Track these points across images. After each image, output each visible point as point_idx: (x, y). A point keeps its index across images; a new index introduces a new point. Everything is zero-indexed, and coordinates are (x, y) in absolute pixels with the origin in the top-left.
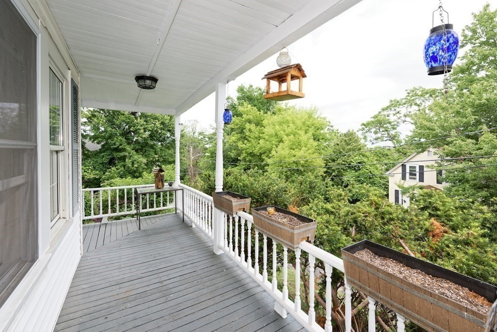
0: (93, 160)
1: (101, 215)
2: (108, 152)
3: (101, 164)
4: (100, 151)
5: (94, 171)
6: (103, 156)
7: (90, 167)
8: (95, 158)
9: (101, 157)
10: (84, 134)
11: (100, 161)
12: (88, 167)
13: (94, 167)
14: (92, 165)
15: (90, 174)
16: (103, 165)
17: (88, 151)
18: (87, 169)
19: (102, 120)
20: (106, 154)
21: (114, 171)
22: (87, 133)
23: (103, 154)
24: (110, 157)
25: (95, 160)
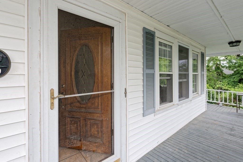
0: (228, 80)
1: (219, 102)
2: (238, 75)
3: (233, 82)
4: (233, 75)
5: (228, 86)
6: (234, 78)
7: (226, 83)
8: (229, 78)
9: (233, 78)
10: (223, 66)
11: (232, 80)
12: (224, 83)
13: (228, 83)
14: (227, 82)
15: (226, 87)
16: (235, 83)
17: (225, 74)
18: (224, 84)
19: (233, 57)
20: (236, 76)
21: (241, 86)
22: (224, 65)
23: (234, 76)
24: (240, 78)
25: (229, 79)
